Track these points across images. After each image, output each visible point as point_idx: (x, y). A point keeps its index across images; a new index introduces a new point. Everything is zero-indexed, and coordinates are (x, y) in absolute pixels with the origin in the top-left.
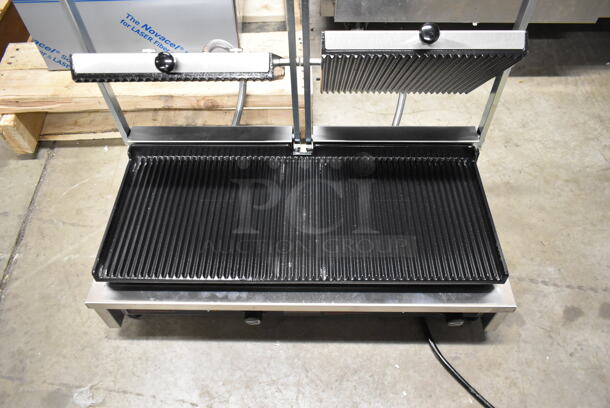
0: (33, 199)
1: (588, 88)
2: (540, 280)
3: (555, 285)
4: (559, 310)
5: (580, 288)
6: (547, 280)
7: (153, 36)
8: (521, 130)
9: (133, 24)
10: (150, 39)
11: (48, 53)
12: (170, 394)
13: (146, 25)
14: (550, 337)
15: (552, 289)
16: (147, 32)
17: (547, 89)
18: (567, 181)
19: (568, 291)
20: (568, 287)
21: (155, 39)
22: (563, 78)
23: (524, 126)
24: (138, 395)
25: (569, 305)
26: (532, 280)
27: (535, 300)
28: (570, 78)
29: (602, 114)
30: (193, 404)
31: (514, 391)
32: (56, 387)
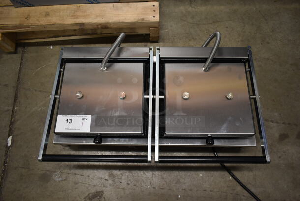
0: (19, 77)
2: (270, 120)
3: (277, 122)
4: (277, 135)
5: (289, 124)
6: (273, 120)
15: (275, 124)
19: (283, 125)
20: (283, 123)
23: (273, 31)
24: (82, 175)
25: (282, 133)
30: (106, 180)
31: (251, 174)
32: (44, 172)
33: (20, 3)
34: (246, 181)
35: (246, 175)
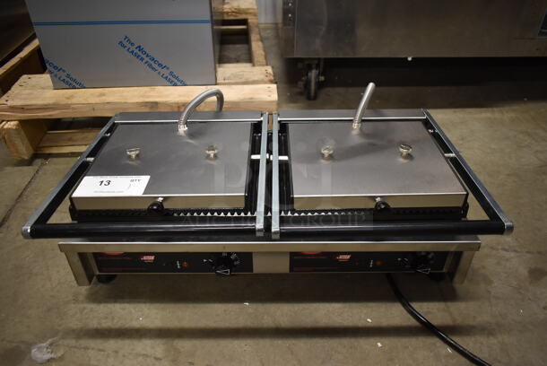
0: (21, 194)
1: (512, 115)
2: (500, 247)
3: (515, 251)
4: (524, 272)
5: (539, 253)
6: (507, 247)
7: (144, 56)
8: (461, 142)
9: (129, 46)
10: (142, 59)
11: (56, 72)
12: (133, 350)
13: (139, 47)
14: (520, 293)
15: (512, 254)
16: (140, 53)
17: (477, 116)
18: (508, 175)
19: (529, 256)
20: (527, 252)
21: (146, 59)
22: (490, 109)
23: (462, 139)
24: (100, 350)
25: (533, 267)
26: (492, 248)
27: (498, 263)
28: (495, 109)
29: (529, 130)
30: (156, 359)
31: (492, 340)
32: (14, 345)
33: (64, 80)
34: (487, 356)
35: (482, 344)
